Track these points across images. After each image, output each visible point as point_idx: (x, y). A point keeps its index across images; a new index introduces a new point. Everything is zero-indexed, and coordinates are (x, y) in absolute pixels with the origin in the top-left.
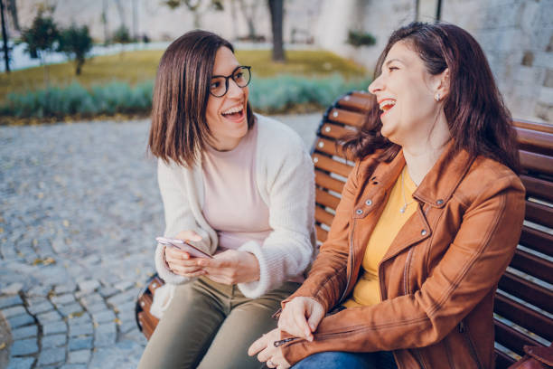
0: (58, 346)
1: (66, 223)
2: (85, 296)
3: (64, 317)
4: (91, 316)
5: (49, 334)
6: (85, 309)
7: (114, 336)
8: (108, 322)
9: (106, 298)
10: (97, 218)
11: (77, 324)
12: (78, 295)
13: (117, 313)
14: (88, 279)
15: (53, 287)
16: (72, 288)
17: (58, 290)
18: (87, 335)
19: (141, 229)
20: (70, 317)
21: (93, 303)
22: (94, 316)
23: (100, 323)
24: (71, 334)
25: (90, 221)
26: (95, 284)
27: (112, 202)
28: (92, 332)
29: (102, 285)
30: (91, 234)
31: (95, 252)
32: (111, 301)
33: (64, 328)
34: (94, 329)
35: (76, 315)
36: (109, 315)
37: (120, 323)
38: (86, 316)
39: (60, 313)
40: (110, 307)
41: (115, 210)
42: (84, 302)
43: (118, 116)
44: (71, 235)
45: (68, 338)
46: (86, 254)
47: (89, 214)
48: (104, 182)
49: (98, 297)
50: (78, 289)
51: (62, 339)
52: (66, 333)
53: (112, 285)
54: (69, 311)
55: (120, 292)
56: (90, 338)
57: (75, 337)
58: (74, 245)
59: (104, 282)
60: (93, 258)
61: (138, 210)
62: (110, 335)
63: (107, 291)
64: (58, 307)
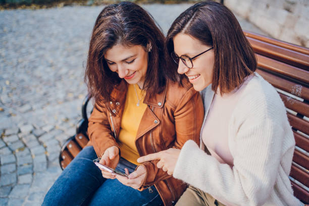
0: (11, 173)
1: (8, 83)
2: (25, 136)
3: (13, 152)
4: (30, 150)
5: (5, 164)
6: (25, 146)
7: (46, 164)
8: (41, 154)
9: (38, 137)
10: (26, 78)
11: (21, 156)
12: (20, 135)
13: (45, 148)
14: (25, 124)
15: (4, 131)
16: (16, 131)
17: (7, 133)
18: (29, 164)
19: (55, 86)
20: (17, 151)
21: (30, 141)
22: (32, 151)
23: (36, 155)
24: (18, 164)
25: (23, 81)
26: (30, 128)
27: (35, 67)
28: (31, 161)
29: (35, 128)
30: (24, 90)
31: (28, 102)
32: (41, 139)
33: (13, 159)
34: (32, 159)
35: (20, 149)
36: (41, 149)
37: (48, 154)
38: (26, 151)
39: (10, 149)
40: (41, 143)
41: (38, 72)
42: (24, 140)
43: (33, 6)
44: (11, 91)
45: (17, 166)
46: (22, 105)
47: (22, 76)
48: (28, 53)
49: (33, 137)
50: (20, 132)
51: (13, 167)
52: (15, 163)
53: (41, 128)
54: (16, 147)
55: (46, 133)
56: (31, 166)
57: (21, 165)
58: (14, 98)
59: (35, 125)
60: (27, 107)
61: (51, 72)
62: (42, 163)
63: (38, 132)
64: (9, 144)
